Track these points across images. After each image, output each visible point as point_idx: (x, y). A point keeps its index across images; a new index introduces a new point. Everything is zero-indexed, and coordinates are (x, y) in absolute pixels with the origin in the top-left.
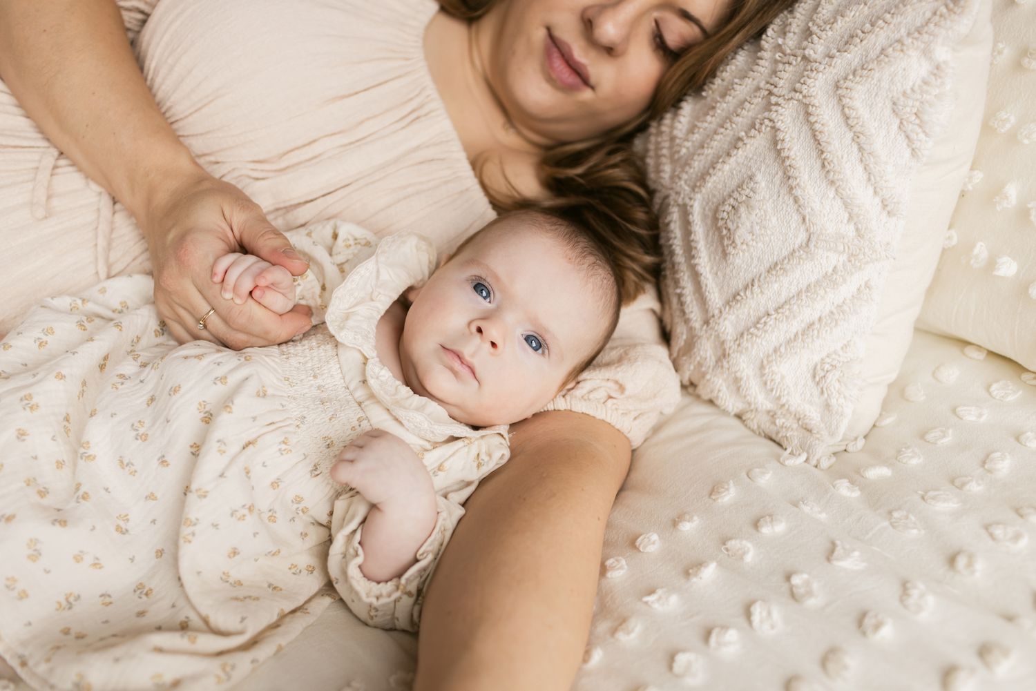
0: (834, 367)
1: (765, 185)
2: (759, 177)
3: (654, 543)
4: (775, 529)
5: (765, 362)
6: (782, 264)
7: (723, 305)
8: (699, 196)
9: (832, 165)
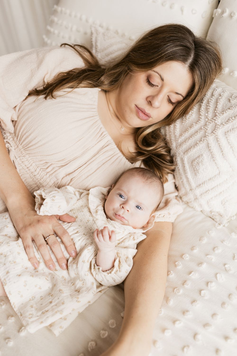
0: (227, 201)
1: (206, 157)
2: (204, 155)
3: (187, 257)
4: (218, 251)
5: (209, 201)
6: (213, 179)
7: (196, 187)
8: (186, 156)
9: (225, 155)
